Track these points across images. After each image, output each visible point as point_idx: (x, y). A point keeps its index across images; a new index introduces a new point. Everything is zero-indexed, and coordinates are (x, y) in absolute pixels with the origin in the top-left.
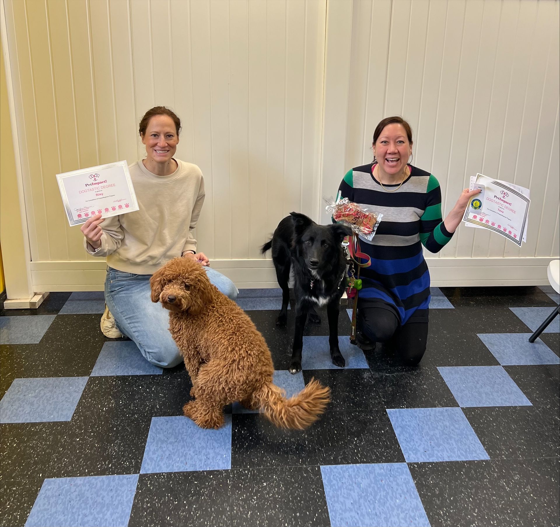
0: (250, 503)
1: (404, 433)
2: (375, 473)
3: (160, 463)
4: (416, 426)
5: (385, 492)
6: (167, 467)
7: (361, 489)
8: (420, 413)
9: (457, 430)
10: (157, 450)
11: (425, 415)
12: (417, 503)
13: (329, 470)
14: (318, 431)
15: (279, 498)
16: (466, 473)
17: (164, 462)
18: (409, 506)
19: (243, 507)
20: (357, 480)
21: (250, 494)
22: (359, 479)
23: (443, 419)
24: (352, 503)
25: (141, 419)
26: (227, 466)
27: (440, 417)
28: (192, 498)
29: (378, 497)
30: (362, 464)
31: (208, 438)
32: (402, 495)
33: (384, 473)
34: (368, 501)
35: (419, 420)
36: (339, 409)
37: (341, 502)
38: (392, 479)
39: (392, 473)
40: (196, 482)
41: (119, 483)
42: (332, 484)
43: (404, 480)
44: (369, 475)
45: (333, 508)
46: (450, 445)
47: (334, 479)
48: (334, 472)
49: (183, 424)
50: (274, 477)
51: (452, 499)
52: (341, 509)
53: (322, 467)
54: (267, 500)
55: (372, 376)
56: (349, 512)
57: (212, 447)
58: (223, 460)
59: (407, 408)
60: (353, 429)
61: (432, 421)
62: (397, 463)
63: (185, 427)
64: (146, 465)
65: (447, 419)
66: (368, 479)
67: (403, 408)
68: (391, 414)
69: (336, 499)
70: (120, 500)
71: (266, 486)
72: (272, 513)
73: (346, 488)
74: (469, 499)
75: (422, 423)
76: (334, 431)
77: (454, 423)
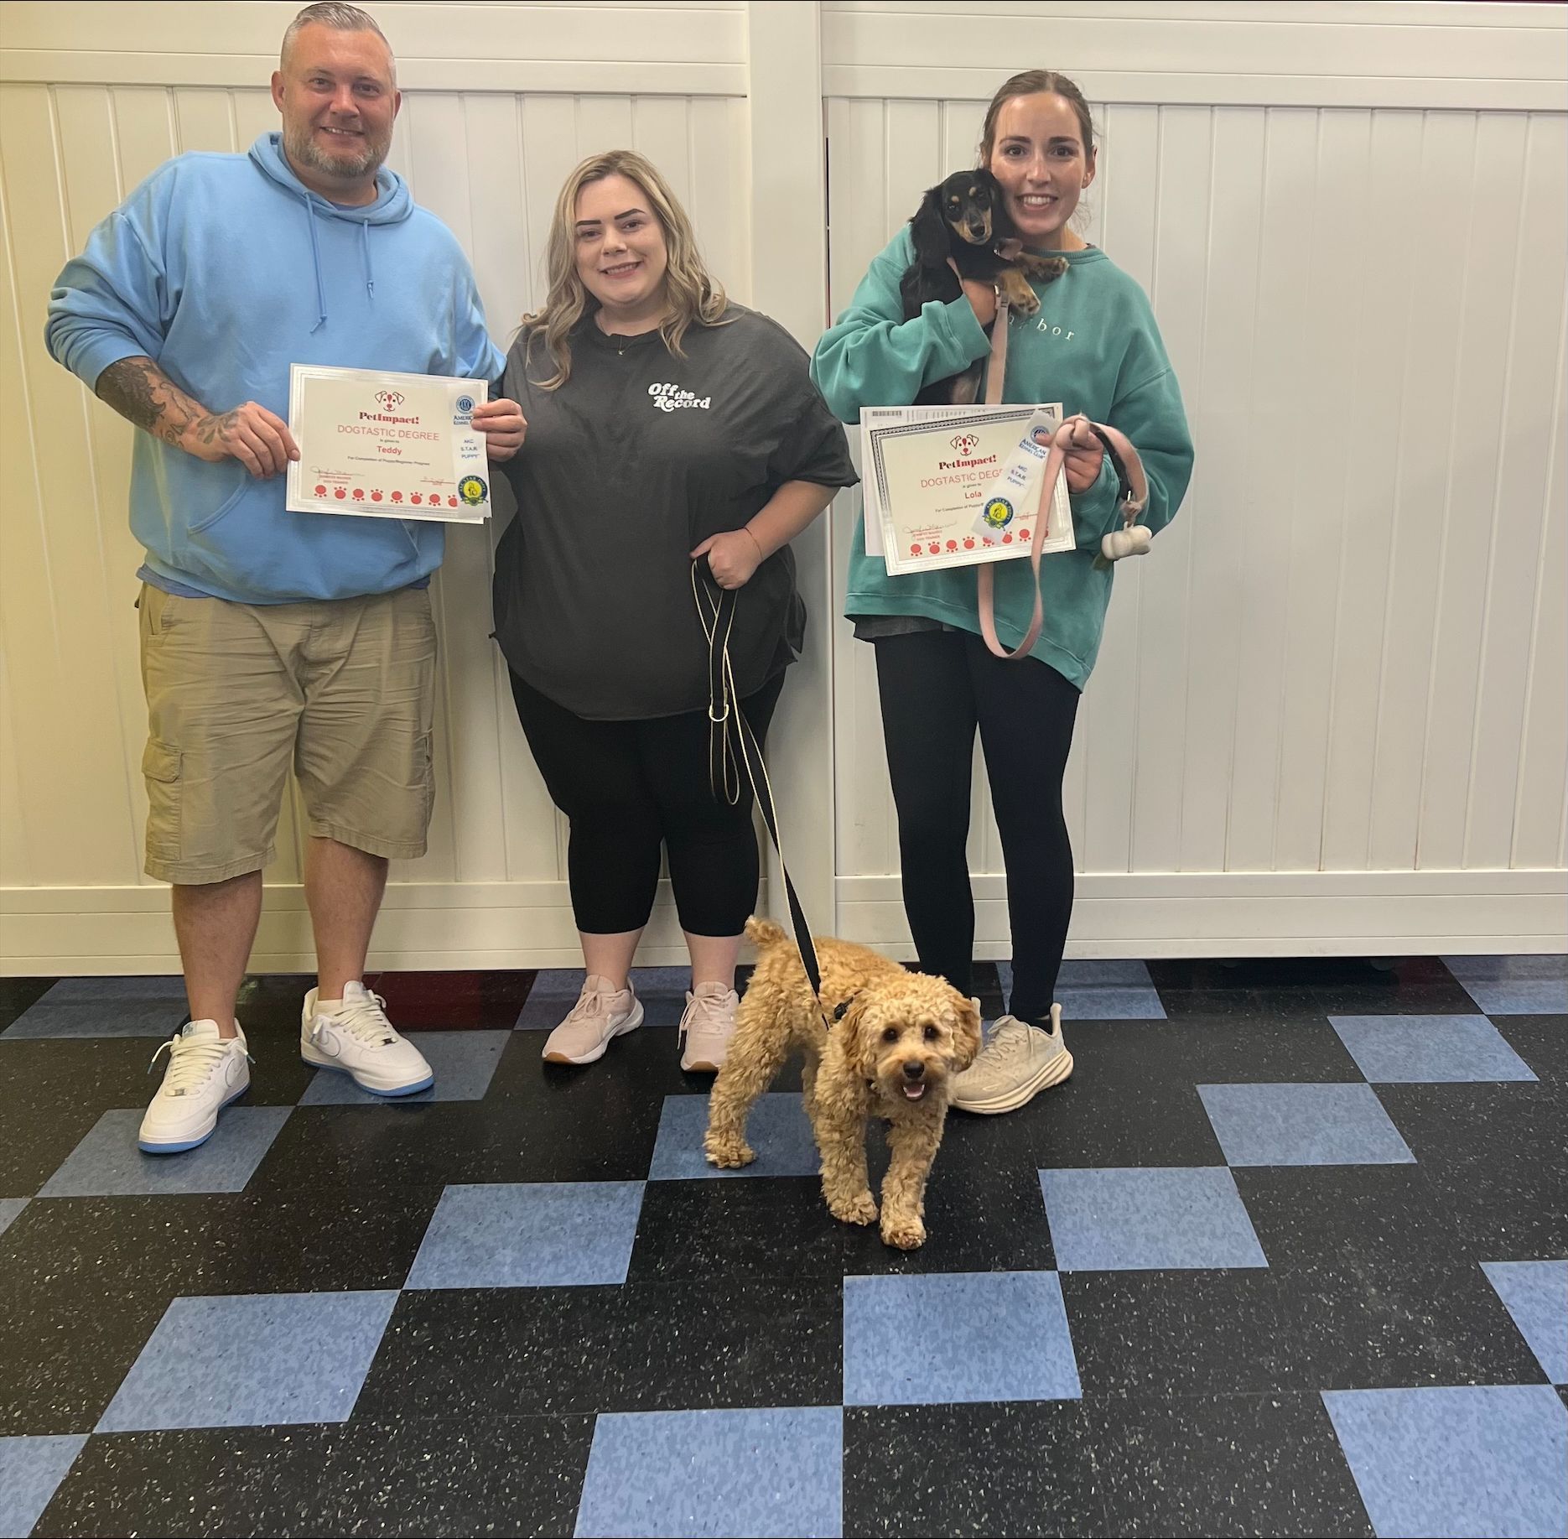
0: (369, 1501)
1: (870, 1333)
2: (743, 1431)
3: (155, 1408)
4: (909, 1316)
5: (752, 1476)
6: (174, 1416)
7: (690, 1468)
8: (937, 1286)
9: (1021, 1329)
10: (161, 1376)
11: (949, 1289)
12: (828, 1500)
13: (619, 1424)
14: (627, 1329)
15: (456, 1490)
16: (997, 1433)
17: (167, 1406)
18: (803, 1508)
19: (347, 1510)
20: (686, 1447)
21: (378, 1480)
22: (694, 1446)
23: (994, 1299)
24: (649, 1501)
25: (141, 1303)
26: (340, 1415)
27: (986, 1295)
28: (216, 1488)
29: (728, 1487)
30: (717, 1411)
31: (311, 1348)
32: (797, 1482)
33: (769, 1431)
34: (695, 1497)
35: (926, 1304)
36: (712, 1278)
37: (621, 1499)
38: (784, 1444)
39: (793, 1430)
40: (239, 1453)
41: (27, 1454)
42: (613, 1455)
43: (817, 1448)
44: (725, 1435)
45: (592, 1513)
46: (986, 1363)
47: (623, 1445)
48: (629, 1429)
49: (255, 1315)
50: (461, 1440)
51: (930, 1490)
52: (614, 1514)
53: (601, 1417)
54: (422, 1492)
56: (634, 1522)
57: (315, 1369)
58: (333, 1401)
59: (904, 1273)
60: (728, 1325)
61: (961, 1305)
62: (815, 1408)
63: (257, 1321)
64: (116, 1413)
65: (1004, 1300)
66: (718, 1444)
67: (894, 1273)
68: (854, 1288)
69: (609, 1491)
70: (18, 1493)
71: (427, 1461)
72: (422, 1522)
73: (648, 1467)
74: (976, 1491)
75: (929, 1310)
76: (672, 1332)
77: (1022, 1312)
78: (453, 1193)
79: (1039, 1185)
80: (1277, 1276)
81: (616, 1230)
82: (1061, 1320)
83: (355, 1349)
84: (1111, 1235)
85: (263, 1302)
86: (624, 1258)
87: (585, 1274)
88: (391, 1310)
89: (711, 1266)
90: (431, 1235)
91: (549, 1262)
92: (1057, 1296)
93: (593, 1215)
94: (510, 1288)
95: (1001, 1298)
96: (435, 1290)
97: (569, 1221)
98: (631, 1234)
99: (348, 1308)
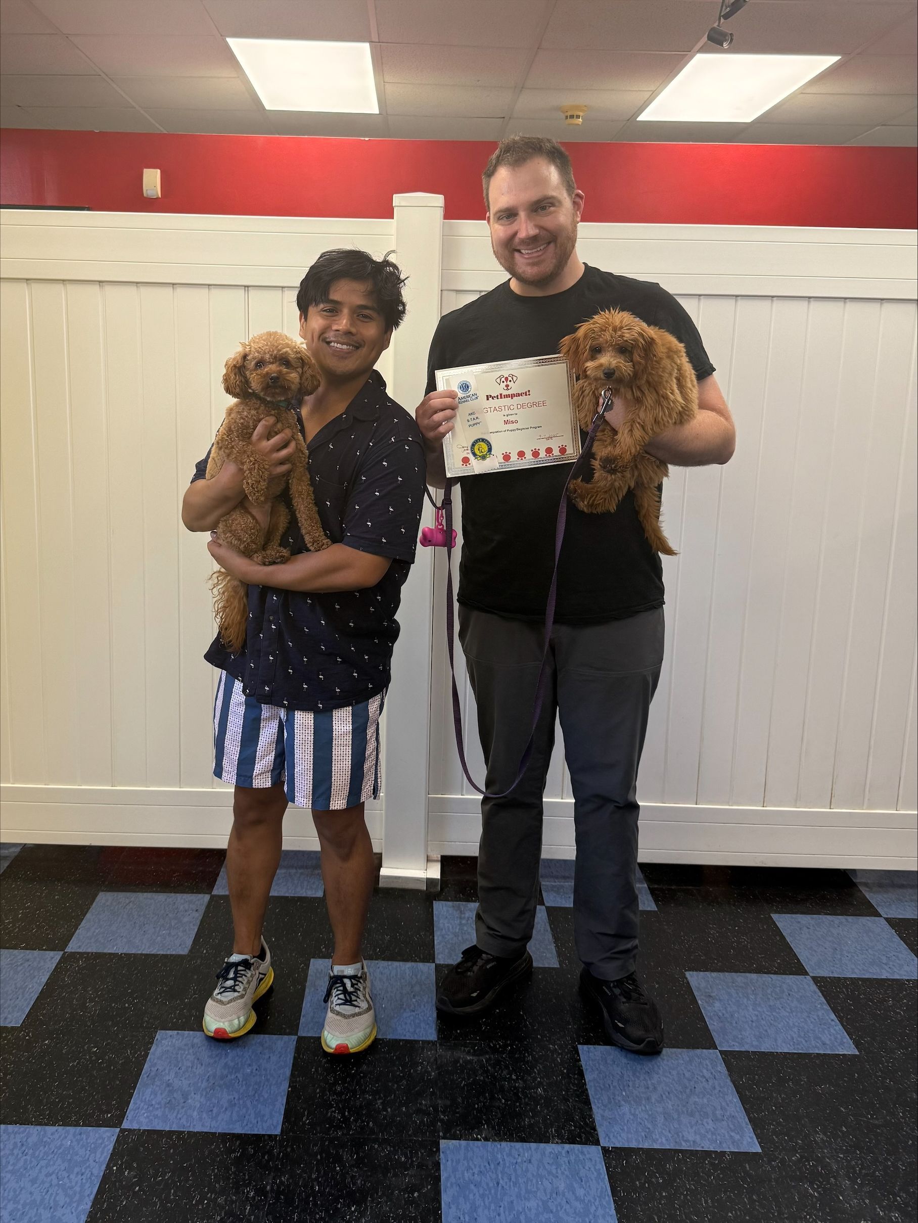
1: (461, 1200)
4: (491, 1185)
8: (510, 1154)
9: (576, 1204)
11: (519, 1160)
14: (281, 1182)
23: (554, 1171)
27: (547, 1167)
31: (52, 1180)
35: (503, 1172)
36: (343, 1134)
49: (15, 1143)
55: (436, 1060)
57: (52, 1204)
59: (486, 1139)
60: (355, 1184)
61: (529, 1175)
63: (16, 1152)
65: (563, 1173)
67: (477, 1139)
68: (448, 1152)
75: (506, 1179)
76: (312, 1187)
77: (576, 1185)
78: (162, 1039)
79: (580, 1060)
80: (769, 1162)
81: (274, 1082)
82: (607, 1198)
83: (82, 1186)
84: (637, 1112)
85: (24, 1132)
86: (280, 1109)
87: (251, 1123)
88: (111, 1147)
89: (343, 1122)
90: (145, 1076)
91: (226, 1109)
92: (601, 1171)
93: (259, 1066)
94: (198, 1132)
95: (559, 1170)
96: (145, 1130)
97: (242, 1070)
98: (285, 1086)
99: (81, 1143)
